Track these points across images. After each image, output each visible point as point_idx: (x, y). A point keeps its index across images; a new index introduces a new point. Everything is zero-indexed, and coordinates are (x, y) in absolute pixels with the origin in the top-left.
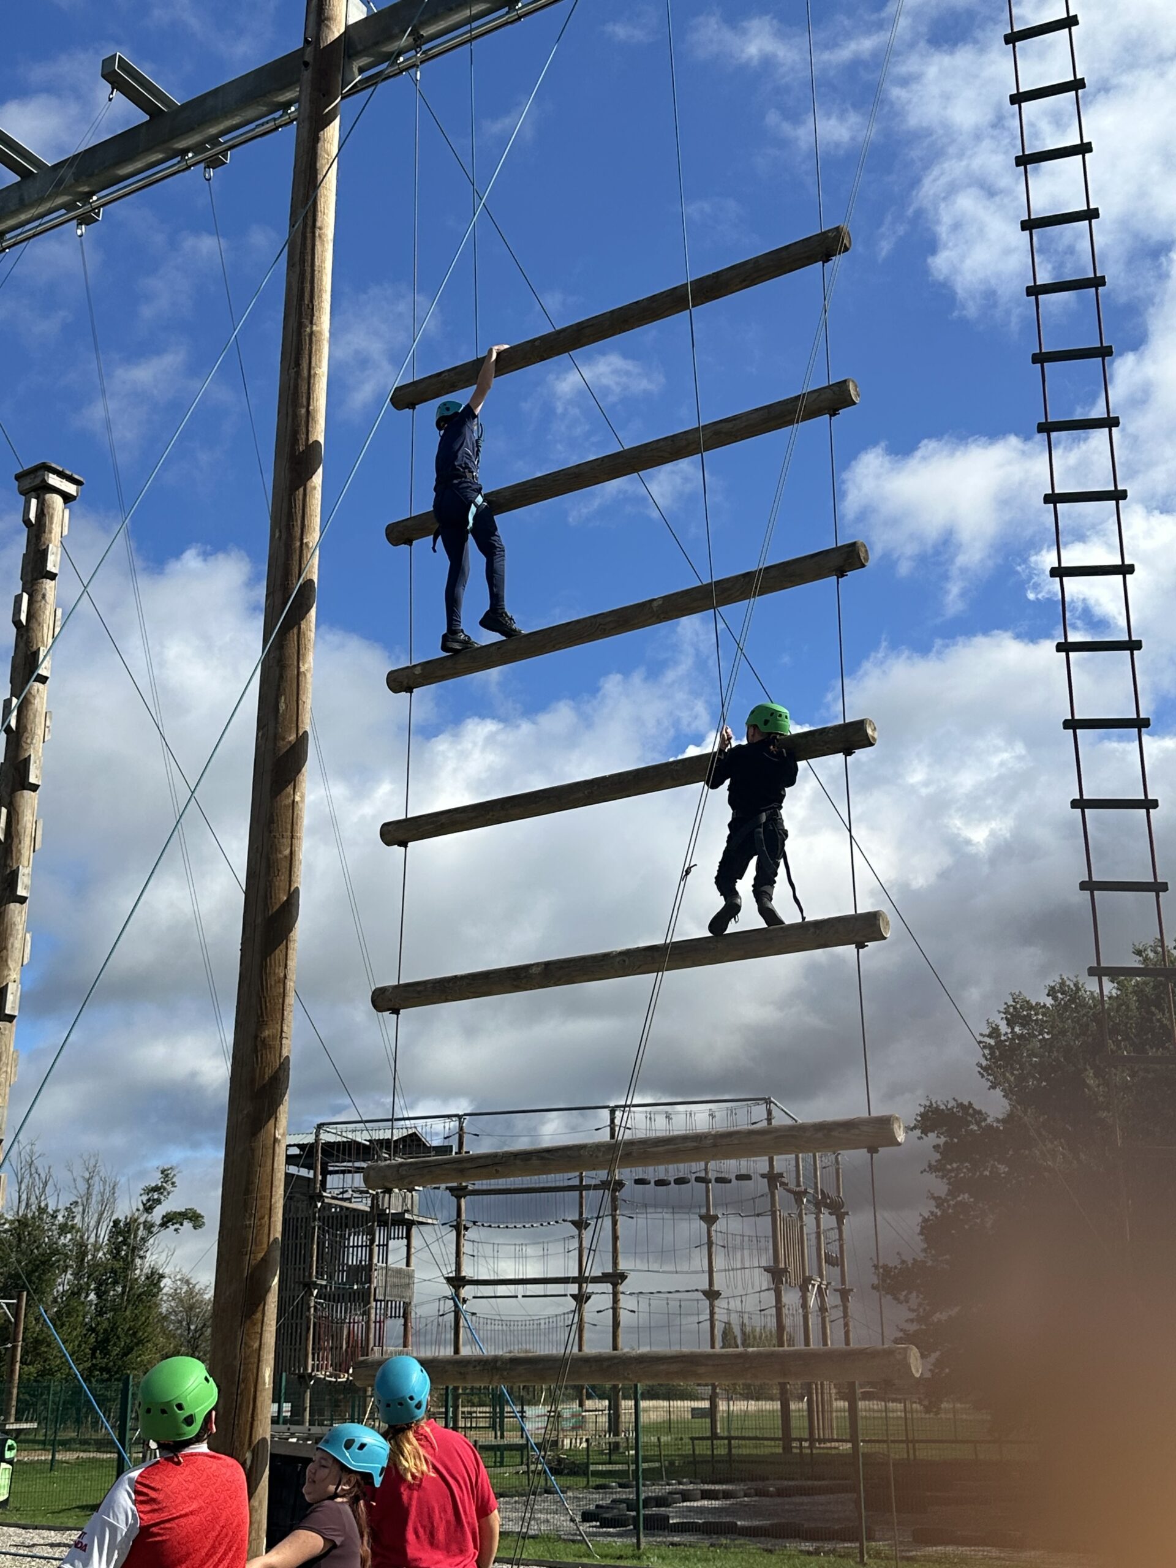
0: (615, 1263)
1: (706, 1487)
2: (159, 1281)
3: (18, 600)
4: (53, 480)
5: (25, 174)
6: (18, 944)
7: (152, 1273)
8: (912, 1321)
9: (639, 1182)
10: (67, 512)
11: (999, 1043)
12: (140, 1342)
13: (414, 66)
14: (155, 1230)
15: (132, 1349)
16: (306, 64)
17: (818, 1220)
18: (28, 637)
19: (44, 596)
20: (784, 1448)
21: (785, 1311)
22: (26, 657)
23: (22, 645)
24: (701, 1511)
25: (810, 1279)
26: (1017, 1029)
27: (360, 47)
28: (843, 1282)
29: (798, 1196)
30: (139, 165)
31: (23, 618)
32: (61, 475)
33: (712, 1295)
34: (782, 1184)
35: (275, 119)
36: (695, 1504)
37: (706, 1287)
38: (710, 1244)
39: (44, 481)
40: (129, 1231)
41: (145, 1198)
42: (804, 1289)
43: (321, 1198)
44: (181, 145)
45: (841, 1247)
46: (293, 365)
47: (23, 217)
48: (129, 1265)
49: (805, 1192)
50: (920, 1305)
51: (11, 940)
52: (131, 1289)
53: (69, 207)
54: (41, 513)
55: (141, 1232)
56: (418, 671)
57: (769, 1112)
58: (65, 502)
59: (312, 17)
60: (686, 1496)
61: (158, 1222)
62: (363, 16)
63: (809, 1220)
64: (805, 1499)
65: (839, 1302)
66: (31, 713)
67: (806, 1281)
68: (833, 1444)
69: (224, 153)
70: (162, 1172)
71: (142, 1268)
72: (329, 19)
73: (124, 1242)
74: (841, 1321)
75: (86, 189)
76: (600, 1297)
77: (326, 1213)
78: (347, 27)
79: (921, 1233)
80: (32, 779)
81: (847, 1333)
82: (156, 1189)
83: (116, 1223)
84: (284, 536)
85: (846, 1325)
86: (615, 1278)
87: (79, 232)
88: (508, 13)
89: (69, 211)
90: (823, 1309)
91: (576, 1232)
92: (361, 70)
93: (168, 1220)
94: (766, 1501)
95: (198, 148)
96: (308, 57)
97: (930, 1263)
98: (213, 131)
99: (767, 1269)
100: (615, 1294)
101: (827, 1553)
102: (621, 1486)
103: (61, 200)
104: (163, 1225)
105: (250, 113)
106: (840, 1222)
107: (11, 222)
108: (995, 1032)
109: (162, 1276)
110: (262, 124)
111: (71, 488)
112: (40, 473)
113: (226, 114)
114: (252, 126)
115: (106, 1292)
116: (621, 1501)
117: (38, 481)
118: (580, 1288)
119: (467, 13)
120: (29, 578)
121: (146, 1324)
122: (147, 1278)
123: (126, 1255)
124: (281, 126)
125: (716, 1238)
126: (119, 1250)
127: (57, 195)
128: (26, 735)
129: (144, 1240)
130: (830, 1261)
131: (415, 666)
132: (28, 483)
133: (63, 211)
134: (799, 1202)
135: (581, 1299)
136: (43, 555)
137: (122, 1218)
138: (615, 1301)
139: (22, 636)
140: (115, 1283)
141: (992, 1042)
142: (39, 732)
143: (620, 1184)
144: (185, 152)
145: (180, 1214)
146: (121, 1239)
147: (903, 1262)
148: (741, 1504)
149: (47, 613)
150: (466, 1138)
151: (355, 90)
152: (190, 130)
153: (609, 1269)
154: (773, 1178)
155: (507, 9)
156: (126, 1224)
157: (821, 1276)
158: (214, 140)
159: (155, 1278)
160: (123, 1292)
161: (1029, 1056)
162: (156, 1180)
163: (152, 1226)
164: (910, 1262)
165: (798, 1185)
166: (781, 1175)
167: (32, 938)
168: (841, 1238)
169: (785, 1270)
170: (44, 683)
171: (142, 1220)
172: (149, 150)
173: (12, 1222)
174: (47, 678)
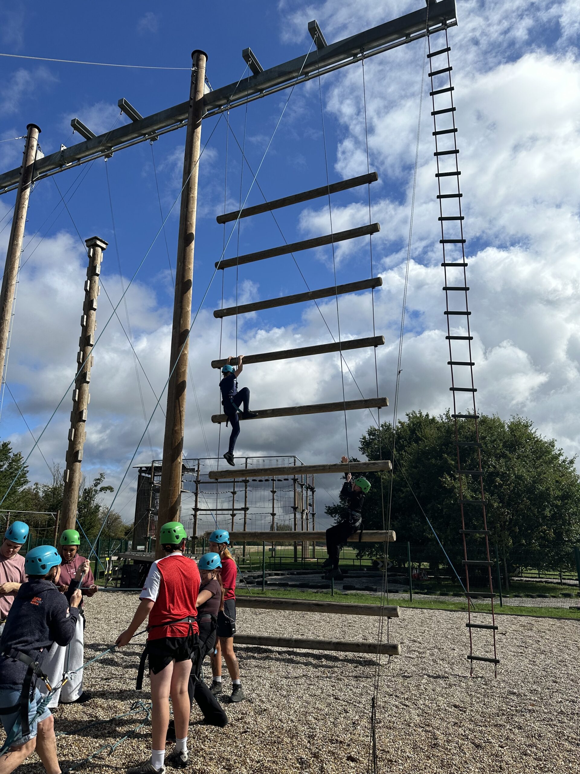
0: (245, 505)
1: (276, 572)
2: (99, 508)
3: (86, 282)
4: (99, 243)
5: (88, 139)
6: (86, 397)
7: (97, 506)
8: (335, 523)
9: (254, 480)
10: (102, 254)
11: (366, 441)
12: (93, 527)
13: (228, 110)
14: (98, 492)
15: (90, 529)
16: (191, 106)
17: (307, 493)
18: (90, 295)
19: (95, 282)
20: (295, 560)
21: (297, 519)
22: (89, 302)
23: (87, 298)
24: (275, 579)
25: (304, 510)
26: (371, 437)
27: (208, 102)
28: (313, 511)
29: (302, 486)
30: (129, 138)
31: (88, 288)
32: (101, 241)
33: (273, 515)
34: (298, 482)
35: (177, 125)
36: (273, 577)
37: (272, 512)
38: (273, 499)
39: (95, 243)
40: (89, 492)
41: (95, 482)
42: (302, 513)
43: (153, 483)
44: (144, 132)
45: (313, 501)
46: (185, 207)
47: (87, 153)
48: (89, 503)
49: (304, 484)
50: (338, 518)
51: (84, 396)
52: (90, 510)
53: (102, 151)
54: (94, 253)
55: (93, 493)
56: (225, 311)
57: (295, 460)
58: (102, 250)
59: (193, 91)
60: (270, 575)
61: (99, 490)
62: (208, 92)
63: (304, 492)
64: (306, 576)
65: (312, 517)
66: (91, 321)
67: (303, 511)
68: (309, 559)
69: (157, 136)
70: (101, 474)
71: (93, 505)
72: (198, 91)
73: (88, 496)
74: (312, 523)
75: (110, 145)
76: (240, 516)
77: (154, 488)
78: (204, 95)
79: (340, 497)
80: (91, 343)
81: (313, 527)
82: (98, 479)
83: (85, 489)
84: (182, 265)
85: (313, 524)
86: (245, 509)
87: (105, 160)
88: (260, 94)
89: (102, 153)
90: (307, 519)
91: (232, 495)
92: (208, 110)
93: (102, 489)
94: (294, 576)
95: (149, 134)
96: (191, 104)
97: (342, 506)
98: (156, 128)
99: (292, 507)
100: (245, 514)
101: (321, 593)
102: (248, 571)
103: (100, 148)
104: (101, 491)
105: (169, 122)
106: (313, 493)
107: (83, 155)
108: (364, 438)
109: (100, 507)
110: (173, 127)
111: (104, 246)
112: (94, 240)
113: (161, 122)
114: (169, 127)
115: (82, 511)
116: (251, 576)
117: (93, 243)
118: (233, 512)
119: (246, 93)
120: (90, 275)
121: (94, 521)
122: (95, 507)
123: (89, 500)
124: (179, 127)
125: (275, 497)
126: (86, 498)
127: (99, 146)
128: (89, 328)
129: (94, 495)
130: (310, 505)
131: (224, 309)
132: (90, 243)
133: (100, 153)
134: (302, 487)
135: (233, 515)
136: (95, 268)
137: (87, 488)
138: (245, 516)
139: (88, 295)
140: (85, 508)
141: (363, 440)
142: (93, 327)
143: (248, 481)
144: (145, 134)
145: (106, 487)
146: (87, 495)
147: (334, 505)
148: (287, 577)
149: (96, 287)
150: (200, 466)
151: (206, 117)
152: (147, 127)
153: (244, 507)
154: (295, 480)
155: (259, 93)
156: (88, 490)
157: (307, 509)
158: (154, 132)
159: (97, 507)
160: (87, 511)
161: (374, 445)
162: (98, 477)
163: (97, 491)
164: (336, 505)
165: (302, 482)
166: (297, 479)
167: (91, 395)
168: (313, 498)
169: (298, 507)
170: (95, 311)
171: (93, 489)
172: (133, 132)
173: (52, 489)
174: (96, 309)
